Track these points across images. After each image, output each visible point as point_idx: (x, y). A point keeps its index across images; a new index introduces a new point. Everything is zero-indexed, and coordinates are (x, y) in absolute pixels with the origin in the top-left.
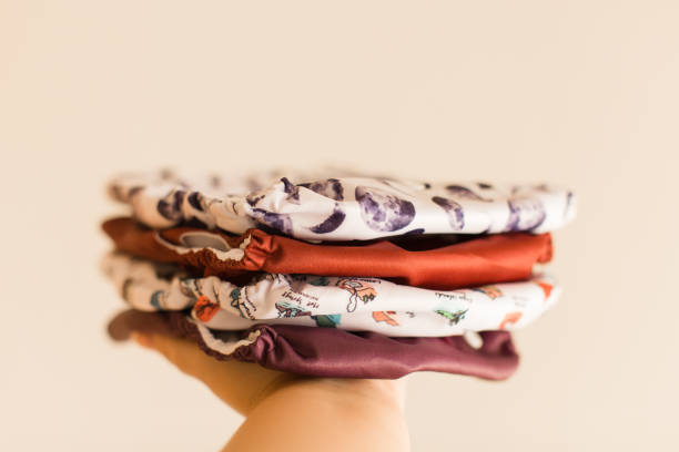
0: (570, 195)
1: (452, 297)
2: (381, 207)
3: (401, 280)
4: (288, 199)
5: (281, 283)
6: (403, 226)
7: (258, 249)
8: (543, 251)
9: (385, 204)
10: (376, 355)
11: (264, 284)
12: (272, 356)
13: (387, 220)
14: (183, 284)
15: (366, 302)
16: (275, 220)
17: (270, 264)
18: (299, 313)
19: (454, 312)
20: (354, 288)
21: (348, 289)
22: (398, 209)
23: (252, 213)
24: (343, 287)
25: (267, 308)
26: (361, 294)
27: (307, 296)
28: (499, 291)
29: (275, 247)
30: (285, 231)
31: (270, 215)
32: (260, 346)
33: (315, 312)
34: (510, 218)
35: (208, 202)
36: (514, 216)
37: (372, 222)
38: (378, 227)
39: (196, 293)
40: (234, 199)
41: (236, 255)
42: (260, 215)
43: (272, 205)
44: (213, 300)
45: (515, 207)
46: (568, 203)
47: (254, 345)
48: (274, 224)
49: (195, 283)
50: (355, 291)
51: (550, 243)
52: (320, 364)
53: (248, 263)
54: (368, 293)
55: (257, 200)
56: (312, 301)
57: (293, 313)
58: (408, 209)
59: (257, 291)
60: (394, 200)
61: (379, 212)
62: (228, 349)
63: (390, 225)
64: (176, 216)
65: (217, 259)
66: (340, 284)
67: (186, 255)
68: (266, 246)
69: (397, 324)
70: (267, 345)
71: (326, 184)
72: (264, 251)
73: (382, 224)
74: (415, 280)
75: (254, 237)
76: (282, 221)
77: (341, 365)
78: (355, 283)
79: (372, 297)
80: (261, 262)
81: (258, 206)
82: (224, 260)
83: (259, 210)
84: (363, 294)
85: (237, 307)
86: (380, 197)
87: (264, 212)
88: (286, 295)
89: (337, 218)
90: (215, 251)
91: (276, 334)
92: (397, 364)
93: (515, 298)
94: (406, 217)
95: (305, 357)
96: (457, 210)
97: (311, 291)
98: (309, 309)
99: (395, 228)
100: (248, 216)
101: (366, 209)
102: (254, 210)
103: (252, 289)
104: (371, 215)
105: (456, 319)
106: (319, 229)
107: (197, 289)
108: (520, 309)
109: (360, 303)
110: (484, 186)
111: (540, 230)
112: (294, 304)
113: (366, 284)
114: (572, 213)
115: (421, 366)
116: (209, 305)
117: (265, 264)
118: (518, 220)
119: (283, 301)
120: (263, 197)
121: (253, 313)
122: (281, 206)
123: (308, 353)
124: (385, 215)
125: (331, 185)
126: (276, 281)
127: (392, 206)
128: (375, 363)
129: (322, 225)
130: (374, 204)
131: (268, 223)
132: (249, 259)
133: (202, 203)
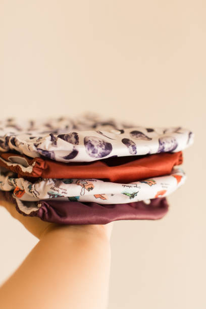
0: (190, 133)
1: (130, 187)
2: (96, 147)
3: (106, 180)
4: (52, 144)
5: (51, 182)
6: (106, 155)
7: (39, 168)
8: (177, 160)
9: (97, 145)
10: (95, 215)
11: (42, 183)
12: (47, 216)
13: (98, 153)
14: (9, 180)
15: (89, 191)
16: (47, 153)
17: (44, 174)
18: (58, 196)
19: (131, 193)
20: (83, 185)
21: (81, 185)
22: (104, 147)
23: (36, 150)
24: (78, 184)
25: (44, 194)
26: (87, 187)
27: (62, 189)
28: (154, 181)
29: (46, 167)
30: (52, 158)
31: (44, 151)
32: (41, 211)
33: (66, 196)
34: (159, 147)
35: (18, 143)
36: (161, 147)
37: (91, 154)
38: (94, 156)
39: (15, 185)
40: (29, 143)
41: (29, 170)
42: (40, 151)
43: (45, 147)
44: (22, 189)
45: (162, 142)
46: (189, 137)
47: (38, 211)
48: (47, 155)
49: (14, 180)
50: (84, 186)
51: (181, 156)
52: (69, 219)
53: (34, 174)
54: (90, 187)
55: (38, 144)
56: (64, 191)
57: (56, 196)
58: (109, 147)
59: (39, 186)
60: (102, 142)
61: (95, 149)
62: (28, 211)
63: (100, 155)
64: (6, 148)
65: (21, 171)
66: (78, 182)
67: (10, 167)
68: (42, 166)
69: (106, 199)
70: (44, 211)
71: (71, 135)
72: (41, 169)
73: (96, 155)
74: (113, 179)
75: (37, 163)
76: (50, 154)
77: (78, 219)
78: (84, 182)
79: (92, 188)
80: (40, 173)
81: (39, 147)
82: (24, 172)
83: (39, 149)
84: (88, 187)
85: (31, 192)
86: (96, 142)
87: (41, 150)
88: (52, 188)
89: (75, 153)
90: (21, 167)
91: (48, 206)
92: (104, 218)
93: (162, 184)
94: (108, 151)
95: (61, 216)
96: (133, 146)
97: (64, 186)
98: (63, 194)
99: (103, 156)
100: (34, 151)
101: (88, 149)
102: (38, 149)
103: (37, 185)
104: (91, 151)
105: (133, 196)
106: (67, 158)
107: (15, 183)
108: (165, 189)
109: (86, 191)
110: (150, 130)
111: (176, 151)
112: (56, 193)
113: (89, 182)
114: (192, 141)
115: (116, 218)
116: (20, 190)
117: (42, 175)
118: (164, 148)
119: (51, 191)
120: (41, 143)
121: (38, 196)
122: (49, 147)
123: (63, 214)
124: (97, 151)
125: (73, 136)
126: (48, 181)
127: (101, 146)
128: (94, 218)
129: (68, 156)
130: (92, 146)
131: (44, 155)
132: (34, 173)
133: (16, 144)
